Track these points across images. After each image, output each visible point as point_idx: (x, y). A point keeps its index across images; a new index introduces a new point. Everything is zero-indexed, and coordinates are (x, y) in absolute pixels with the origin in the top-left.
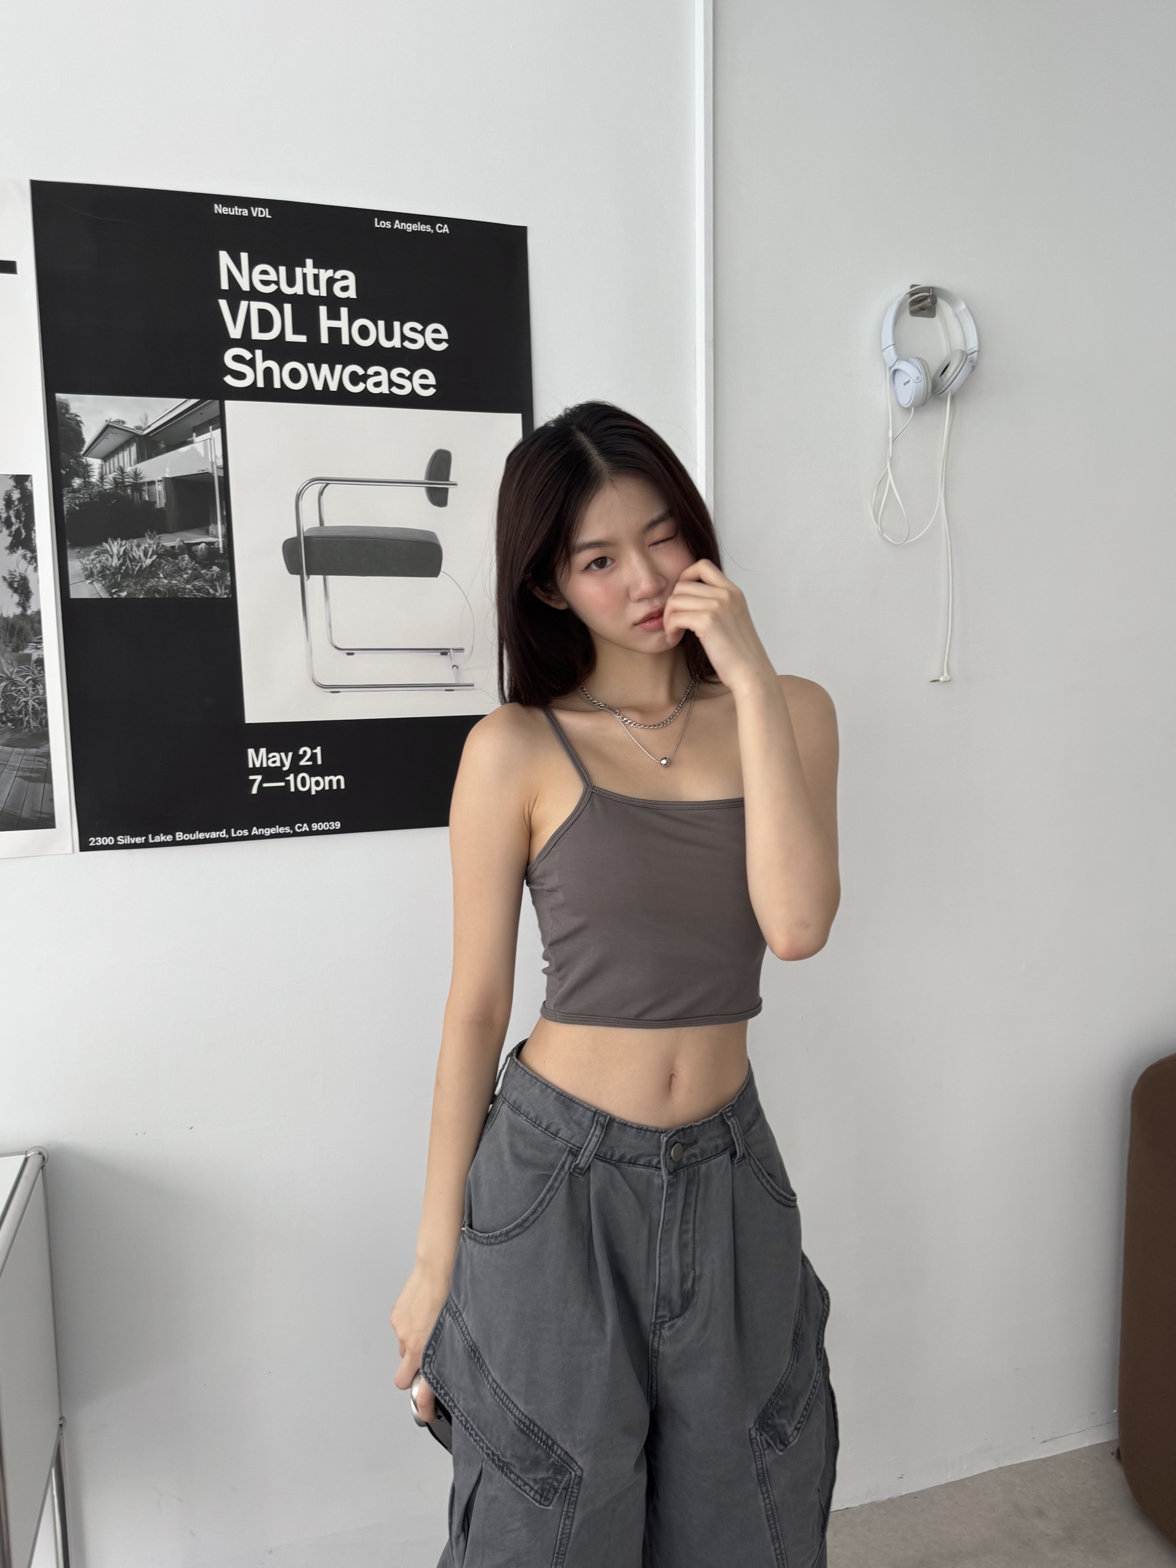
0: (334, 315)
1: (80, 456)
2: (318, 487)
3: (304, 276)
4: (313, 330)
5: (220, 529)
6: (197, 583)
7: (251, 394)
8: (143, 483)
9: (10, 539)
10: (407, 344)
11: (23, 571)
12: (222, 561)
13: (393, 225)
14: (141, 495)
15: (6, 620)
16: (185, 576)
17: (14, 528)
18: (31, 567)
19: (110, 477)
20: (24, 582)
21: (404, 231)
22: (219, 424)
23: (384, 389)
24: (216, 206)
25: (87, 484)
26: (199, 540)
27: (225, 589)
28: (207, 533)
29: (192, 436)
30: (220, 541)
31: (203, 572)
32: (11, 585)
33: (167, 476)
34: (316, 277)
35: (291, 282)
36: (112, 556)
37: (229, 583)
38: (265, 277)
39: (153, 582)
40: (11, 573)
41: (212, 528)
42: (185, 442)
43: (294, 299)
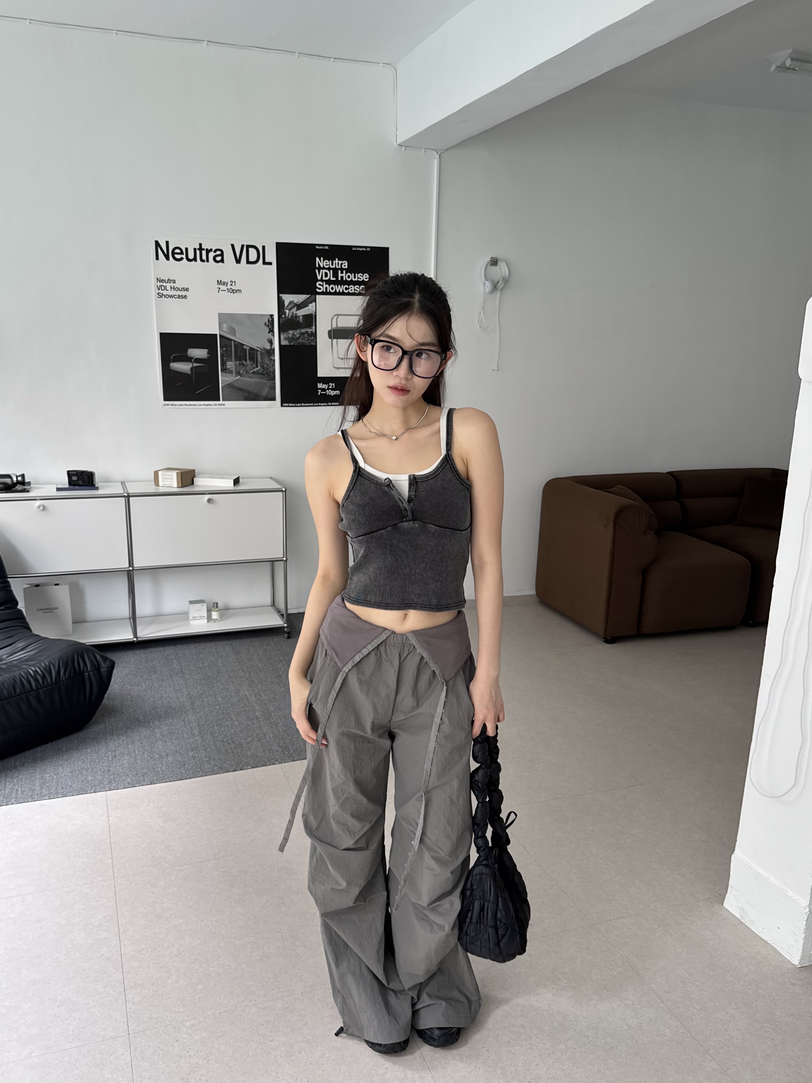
0: (342, 273)
1: (284, 310)
2: (336, 317)
3: (336, 263)
4: (337, 277)
5: (314, 327)
6: (309, 341)
7: (322, 293)
8: (298, 316)
9: (268, 330)
10: (359, 280)
11: (270, 338)
12: (314, 336)
13: (354, 249)
14: (297, 319)
15: (267, 350)
16: (306, 339)
17: (270, 327)
18: (273, 337)
19: (290, 315)
20: (272, 340)
21: (359, 250)
22: (315, 301)
23: (353, 291)
24: (316, 246)
25: (285, 317)
26: (309, 330)
27: (315, 343)
28: (311, 329)
29: (309, 304)
30: (314, 331)
31: (310, 338)
32: (268, 341)
33: (303, 314)
34: (338, 263)
35: (332, 265)
36: (290, 334)
37: (316, 341)
38: (327, 264)
39: (299, 341)
40: (269, 338)
41: (312, 327)
42: (307, 306)
43: (333, 269)
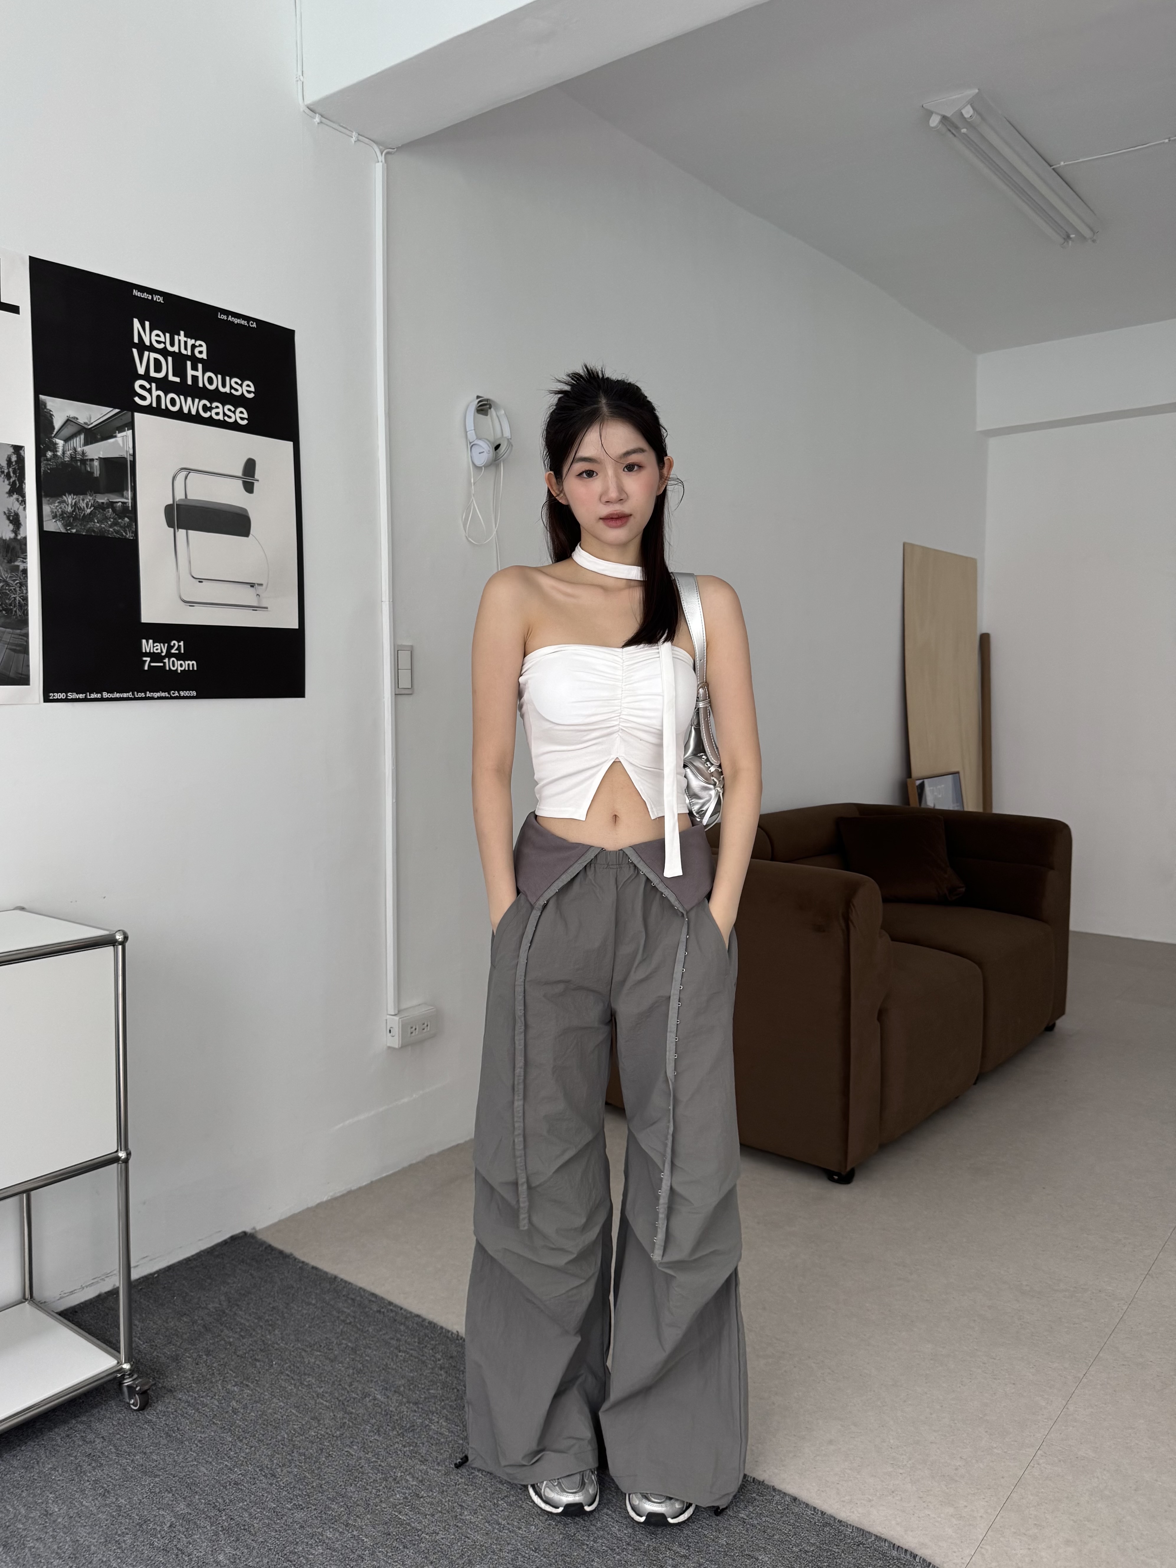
0: (195, 368)
1: (51, 437)
2: (184, 473)
3: (179, 341)
4: (183, 376)
5: (130, 494)
6: (116, 528)
7: (149, 410)
8: (87, 459)
9: (9, 487)
10: (233, 391)
11: (14, 510)
12: (131, 515)
13: (227, 317)
14: (85, 467)
16: (109, 523)
17: (12, 480)
18: (21, 508)
19: (68, 453)
20: (17, 516)
21: (233, 322)
22: (131, 427)
23: (221, 417)
24: (134, 290)
25: (55, 456)
26: (118, 500)
27: (132, 533)
28: (123, 496)
29: (116, 433)
30: (129, 503)
31: (119, 521)
32: (7, 518)
33: (102, 455)
34: (186, 342)
35: (172, 344)
36: (68, 505)
37: (134, 530)
38: (158, 339)
39: (91, 525)
40: (8, 510)
41: (125, 493)
42: (112, 436)
43: (173, 354)
